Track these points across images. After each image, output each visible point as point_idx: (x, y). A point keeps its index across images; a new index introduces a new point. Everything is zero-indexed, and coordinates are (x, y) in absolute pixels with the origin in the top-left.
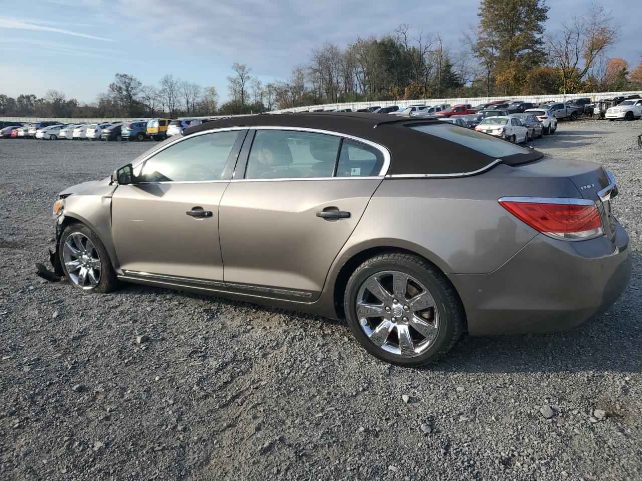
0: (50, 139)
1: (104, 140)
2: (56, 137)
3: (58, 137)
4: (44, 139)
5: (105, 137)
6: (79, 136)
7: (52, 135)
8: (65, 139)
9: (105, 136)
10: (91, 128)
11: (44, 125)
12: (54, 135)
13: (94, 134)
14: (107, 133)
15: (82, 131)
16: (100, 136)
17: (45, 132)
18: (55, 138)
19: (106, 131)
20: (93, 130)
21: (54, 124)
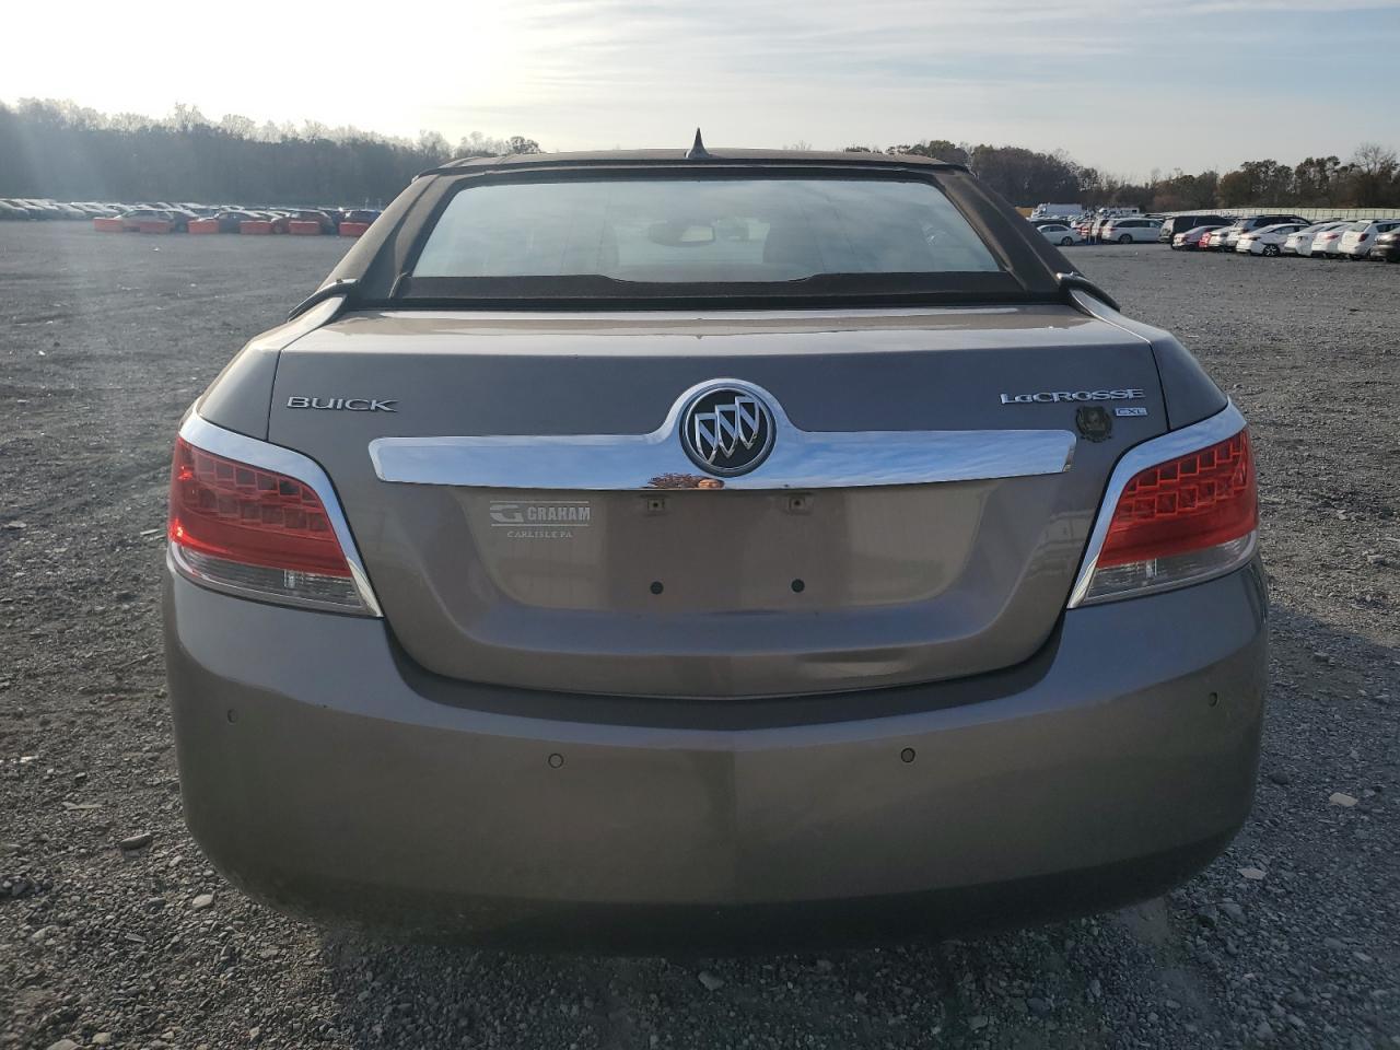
0: (1264, 254)
1: (1375, 259)
2: (1278, 249)
3: (1282, 250)
4: (1250, 253)
5: (1378, 254)
6: (1324, 249)
7: (1268, 245)
8: (1295, 254)
9: (1380, 250)
10: (1354, 230)
11: (1262, 222)
12: (1275, 246)
13: (1358, 244)
14: (1388, 243)
15: (1334, 237)
16: (1369, 251)
17: (1255, 239)
18: (1275, 251)
19: (1387, 237)
20: (1358, 235)
21: (1286, 219)
